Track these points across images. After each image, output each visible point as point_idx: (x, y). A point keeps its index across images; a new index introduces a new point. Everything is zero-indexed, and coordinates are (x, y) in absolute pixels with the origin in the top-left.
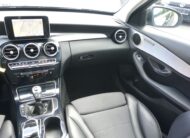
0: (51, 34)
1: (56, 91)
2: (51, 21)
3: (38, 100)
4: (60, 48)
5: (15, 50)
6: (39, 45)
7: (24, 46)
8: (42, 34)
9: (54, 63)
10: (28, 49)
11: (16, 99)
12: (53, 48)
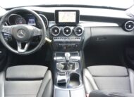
1: (78, 58)
2: (81, 14)
3: (67, 61)
6: (72, 28)
7: (63, 28)
9: (79, 40)
10: (65, 30)
11: (55, 58)
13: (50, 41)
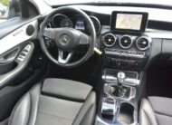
0: (147, 30)
1: (137, 82)
2: (150, 18)
3: (120, 84)
4: (151, 44)
6: (133, 38)
7: (120, 37)
8: (139, 28)
9: (141, 56)
10: (123, 40)
11: (103, 77)
12: (145, 43)
13: (100, 53)
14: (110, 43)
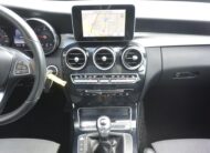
0: (136, 34)
4: (145, 56)
5: (82, 56)
8: (122, 34)
12: (135, 58)
14: (77, 65)
